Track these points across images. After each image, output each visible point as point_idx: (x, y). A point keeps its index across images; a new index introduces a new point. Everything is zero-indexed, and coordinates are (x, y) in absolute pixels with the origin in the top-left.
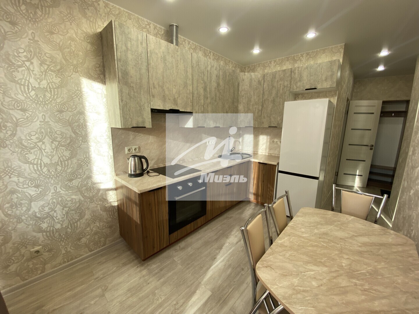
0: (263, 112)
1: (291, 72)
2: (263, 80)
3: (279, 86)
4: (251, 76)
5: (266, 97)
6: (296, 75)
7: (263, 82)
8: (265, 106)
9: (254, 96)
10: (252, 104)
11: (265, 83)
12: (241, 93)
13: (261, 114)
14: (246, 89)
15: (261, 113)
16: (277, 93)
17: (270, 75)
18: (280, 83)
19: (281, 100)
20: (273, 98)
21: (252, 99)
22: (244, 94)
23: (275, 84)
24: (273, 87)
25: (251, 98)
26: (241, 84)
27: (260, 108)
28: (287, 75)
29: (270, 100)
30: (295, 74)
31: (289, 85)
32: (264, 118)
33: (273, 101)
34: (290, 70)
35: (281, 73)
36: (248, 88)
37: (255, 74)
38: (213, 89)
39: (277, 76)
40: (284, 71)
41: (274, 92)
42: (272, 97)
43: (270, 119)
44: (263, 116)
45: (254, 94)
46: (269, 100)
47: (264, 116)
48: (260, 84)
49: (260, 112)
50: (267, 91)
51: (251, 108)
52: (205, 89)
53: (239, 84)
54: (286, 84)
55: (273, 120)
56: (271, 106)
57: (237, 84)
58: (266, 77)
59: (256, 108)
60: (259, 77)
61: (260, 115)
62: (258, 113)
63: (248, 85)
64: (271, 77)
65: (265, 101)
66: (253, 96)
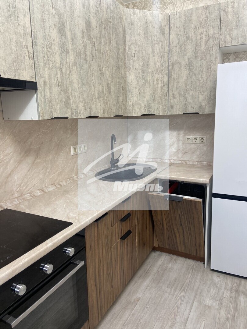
0: (170, 86)
1: (220, 10)
2: (168, 26)
3: (199, 37)
4: (146, 16)
5: (175, 58)
6: (230, 16)
7: (167, 29)
8: (174, 75)
9: (154, 56)
10: (150, 71)
11: (172, 32)
12: (129, 48)
13: (168, 91)
14: (139, 43)
15: (168, 88)
16: (196, 49)
17: (180, 17)
18: (200, 31)
19: (204, 63)
20: (189, 59)
21: (151, 63)
22: (135, 51)
23: (191, 34)
24: (188, 38)
25: (149, 59)
26: (128, 31)
27: (166, 79)
28: (213, 16)
29: (183, 63)
30: (227, 14)
31: (217, 35)
32: (174, 98)
33: (190, 65)
34: (217, 7)
35: (200, 12)
36: (142, 40)
37: (152, 13)
38: (79, 34)
39: (194, 18)
40: (206, 8)
41: (190, 49)
42: (186, 58)
43: (186, 98)
44: (171, 93)
45: (153, 51)
46: (180, 63)
47: (174, 94)
48: (163, 34)
49: (166, 87)
50: (176, 46)
51: (149, 78)
52: (61, 31)
53: (124, 31)
54: (211, 32)
55: (190, 100)
56: (184, 74)
57: (121, 29)
58: (172, 21)
59: (157, 79)
60: (160, 20)
61: (166, 91)
62: (162, 88)
63: (142, 35)
64: (183, 21)
65: (173, 65)
66: (151, 55)
